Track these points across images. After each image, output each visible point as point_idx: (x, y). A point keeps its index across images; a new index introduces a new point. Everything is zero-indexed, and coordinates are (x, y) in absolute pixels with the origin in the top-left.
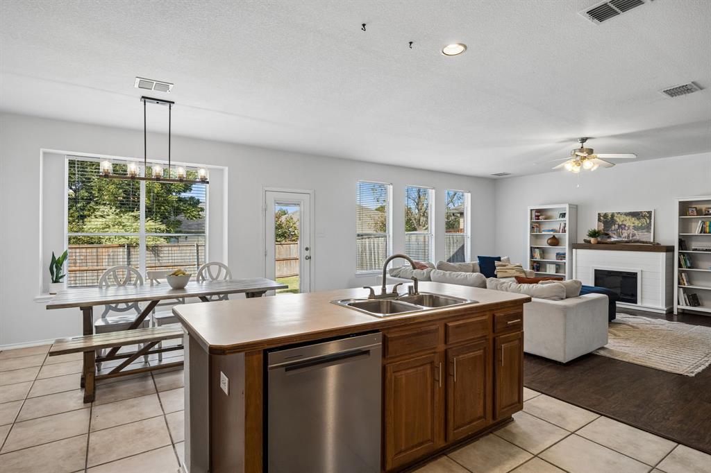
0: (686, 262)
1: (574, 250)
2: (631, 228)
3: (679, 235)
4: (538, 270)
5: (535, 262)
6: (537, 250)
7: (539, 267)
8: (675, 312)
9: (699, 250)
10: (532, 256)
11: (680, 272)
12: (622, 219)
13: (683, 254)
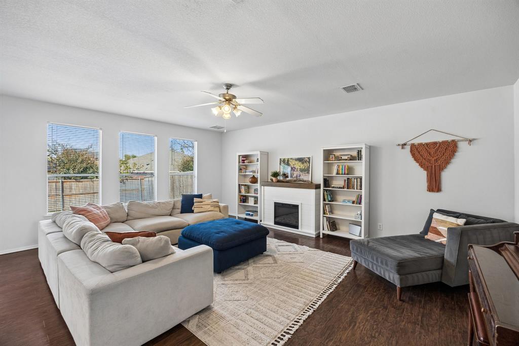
0: (328, 197)
1: (263, 187)
2: (299, 170)
3: (324, 176)
4: (244, 202)
5: (242, 196)
6: (243, 187)
7: (245, 199)
8: (321, 236)
9: (336, 188)
10: (240, 191)
11: (325, 205)
12: (293, 163)
13: (327, 190)
